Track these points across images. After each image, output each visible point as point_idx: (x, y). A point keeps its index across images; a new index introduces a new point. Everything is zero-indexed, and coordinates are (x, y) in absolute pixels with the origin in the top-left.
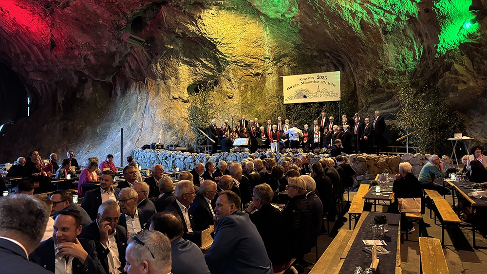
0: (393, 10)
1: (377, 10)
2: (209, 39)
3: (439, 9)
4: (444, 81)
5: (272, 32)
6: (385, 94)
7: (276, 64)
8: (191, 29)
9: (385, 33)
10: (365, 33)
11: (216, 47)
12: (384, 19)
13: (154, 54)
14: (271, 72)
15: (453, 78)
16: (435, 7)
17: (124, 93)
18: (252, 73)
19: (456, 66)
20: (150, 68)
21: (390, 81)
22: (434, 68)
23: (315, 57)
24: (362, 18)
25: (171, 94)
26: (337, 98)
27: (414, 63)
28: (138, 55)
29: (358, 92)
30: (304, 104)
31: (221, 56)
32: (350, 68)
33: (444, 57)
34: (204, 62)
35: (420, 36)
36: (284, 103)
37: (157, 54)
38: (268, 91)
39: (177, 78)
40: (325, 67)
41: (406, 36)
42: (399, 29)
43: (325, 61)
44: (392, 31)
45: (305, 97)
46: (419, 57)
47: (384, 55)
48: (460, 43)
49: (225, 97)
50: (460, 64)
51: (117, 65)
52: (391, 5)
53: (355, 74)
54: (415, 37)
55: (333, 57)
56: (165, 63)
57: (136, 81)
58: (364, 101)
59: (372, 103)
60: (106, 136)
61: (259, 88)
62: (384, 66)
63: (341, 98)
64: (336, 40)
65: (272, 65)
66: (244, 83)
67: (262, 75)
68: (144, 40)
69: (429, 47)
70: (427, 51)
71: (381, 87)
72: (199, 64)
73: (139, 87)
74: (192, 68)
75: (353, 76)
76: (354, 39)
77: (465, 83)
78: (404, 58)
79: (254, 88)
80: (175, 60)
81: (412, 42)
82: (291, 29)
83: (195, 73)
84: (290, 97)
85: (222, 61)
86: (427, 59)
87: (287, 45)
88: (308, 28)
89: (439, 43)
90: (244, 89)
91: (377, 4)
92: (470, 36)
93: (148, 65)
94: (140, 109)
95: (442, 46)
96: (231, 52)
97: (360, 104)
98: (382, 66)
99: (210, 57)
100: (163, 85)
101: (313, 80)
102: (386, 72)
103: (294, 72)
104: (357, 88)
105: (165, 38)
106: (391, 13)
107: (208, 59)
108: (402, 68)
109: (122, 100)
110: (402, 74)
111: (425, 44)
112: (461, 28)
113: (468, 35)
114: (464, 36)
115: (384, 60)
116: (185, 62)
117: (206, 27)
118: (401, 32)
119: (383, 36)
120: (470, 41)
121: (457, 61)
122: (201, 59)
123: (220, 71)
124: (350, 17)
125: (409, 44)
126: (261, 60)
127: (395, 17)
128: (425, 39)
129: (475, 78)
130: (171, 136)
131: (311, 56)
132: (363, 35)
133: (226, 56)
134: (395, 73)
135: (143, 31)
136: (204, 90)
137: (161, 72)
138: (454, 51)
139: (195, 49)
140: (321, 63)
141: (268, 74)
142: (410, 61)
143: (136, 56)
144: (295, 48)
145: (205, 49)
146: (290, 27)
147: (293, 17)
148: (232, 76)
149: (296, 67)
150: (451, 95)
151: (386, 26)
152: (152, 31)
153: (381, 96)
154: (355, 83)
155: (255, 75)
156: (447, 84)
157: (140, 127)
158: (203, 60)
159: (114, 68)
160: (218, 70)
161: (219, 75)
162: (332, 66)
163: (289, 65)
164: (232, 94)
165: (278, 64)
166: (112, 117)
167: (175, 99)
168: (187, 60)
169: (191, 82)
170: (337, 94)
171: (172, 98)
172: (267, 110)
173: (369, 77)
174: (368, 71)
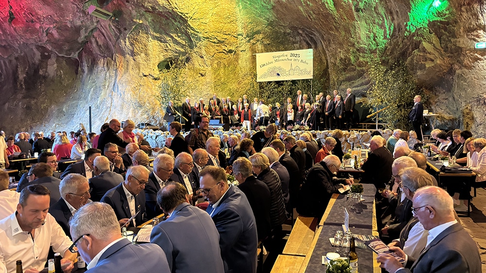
2: (180, 14)
4: (412, 59)
5: (245, 8)
6: (356, 72)
7: (249, 41)
8: (161, 3)
9: (357, 10)
10: (338, 11)
11: (187, 22)
13: (122, 30)
14: (244, 49)
15: (422, 56)
17: (91, 70)
18: (224, 50)
19: (425, 44)
20: (119, 44)
21: (361, 59)
22: (403, 46)
23: (288, 35)
25: (141, 71)
26: (310, 77)
27: (385, 41)
28: (105, 30)
29: (329, 70)
30: (277, 82)
31: (192, 32)
32: (322, 46)
33: (414, 36)
34: (175, 38)
35: (391, 13)
36: (258, 81)
37: (125, 29)
38: (241, 69)
39: (147, 54)
40: (297, 45)
41: (378, 14)
42: (371, 7)
43: (298, 38)
44: (364, 9)
45: (278, 75)
46: (389, 35)
47: (356, 33)
48: (429, 21)
49: (197, 74)
50: (429, 42)
51: (83, 40)
53: (327, 52)
54: (386, 14)
55: (306, 34)
56: (134, 39)
57: (104, 57)
58: (336, 79)
59: (343, 81)
60: (74, 115)
61: (232, 66)
62: (356, 43)
63: (313, 76)
64: (310, 17)
65: (245, 42)
66: (217, 60)
67: (235, 52)
68: (111, 14)
69: (399, 25)
70: (397, 29)
71: (353, 65)
72: (170, 40)
73: (107, 64)
74: (162, 44)
75: (325, 54)
76: (327, 16)
77: (432, 60)
78: (375, 36)
79: (227, 66)
80: (145, 35)
81: (383, 19)
82: (265, 4)
83: (165, 49)
84: (264, 75)
85: (193, 37)
86: (397, 37)
87: (260, 22)
88: (281, 4)
89: (409, 21)
90: (216, 66)
92: (439, 14)
93: (117, 40)
94: (108, 87)
95: (412, 24)
96: (203, 28)
97: (331, 82)
98: (354, 44)
99: (182, 33)
100: (132, 62)
101: (286, 58)
102: (358, 50)
103: (268, 49)
104: (329, 66)
105: (134, 13)
108: (373, 46)
109: (90, 77)
110: (373, 52)
111: (396, 22)
112: (431, 6)
113: (436, 13)
114: (433, 13)
115: (356, 37)
116: (155, 38)
118: (373, 9)
119: (355, 13)
120: (439, 19)
121: (425, 39)
122: (172, 35)
123: (191, 47)
125: (380, 22)
126: (234, 36)
128: (395, 17)
129: (442, 55)
130: (142, 115)
131: (284, 33)
132: (335, 12)
133: (198, 32)
134: (366, 50)
135: (110, 4)
136: (176, 67)
137: (130, 48)
138: (422, 29)
139: (165, 24)
140: (294, 40)
141: (241, 51)
142: (381, 39)
143: (103, 31)
144: (269, 25)
145: (176, 24)
146: (263, 3)
148: (204, 53)
149: (269, 44)
150: (419, 73)
151: (359, 3)
152: (120, 5)
153: (353, 74)
154: (327, 61)
155: (228, 52)
156: (415, 61)
157: (109, 105)
158: (174, 35)
159: (79, 43)
160: (189, 46)
161: (191, 51)
162: (304, 43)
163: (263, 42)
164: (204, 72)
165: (252, 41)
166: (79, 95)
167: (145, 76)
168: (158, 35)
169: (162, 58)
170: (310, 72)
171: (142, 76)
172: (240, 88)
173: (341, 55)
174: (340, 49)
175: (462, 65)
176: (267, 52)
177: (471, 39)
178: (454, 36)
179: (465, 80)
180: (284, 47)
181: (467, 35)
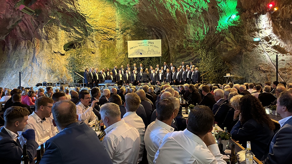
0: (195, 5)
1: (186, 5)
2: (81, 15)
3: (220, 7)
4: (220, 46)
5: (121, 13)
6: (186, 53)
7: (122, 33)
8: (69, 7)
9: (189, 18)
10: (178, 18)
11: (85, 20)
12: (189, 10)
13: (40, 22)
14: (119, 38)
15: (225, 44)
16: (217, 5)
17: (15, 48)
18: (107, 38)
19: (227, 38)
20: (37, 31)
21: (190, 46)
22: (214, 39)
23: (146, 31)
24: (177, 9)
25: (53, 49)
26: (160, 55)
27: (203, 36)
28: (28, 22)
29: (170, 52)
30: (140, 58)
31: (88, 26)
32: (166, 38)
33: (220, 33)
34: (76, 29)
35: (208, 21)
36: (129, 57)
37: (43, 22)
38: (117, 50)
39: (57, 39)
40: (151, 37)
41: (200, 21)
42: (197, 17)
43: (151, 33)
44: (193, 18)
45: (141, 54)
46: (206, 33)
47: (187, 31)
48: (229, 26)
49: (89, 52)
50: (229, 37)
51: (10, 28)
52: (194, 3)
53: (169, 41)
54: (205, 21)
55: (156, 31)
56: (48, 29)
57: (25, 40)
58: (174, 57)
59: (178, 58)
60: (3, 78)
61: (112, 48)
62: (187, 37)
63: (162, 55)
64: (160, 21)
65: (120, 34)
66: (103, 44)
67: (114, 39)
68: (34, 12)
69: (212, 27)
70: (211, 30)
71: (184, 49)
72: (73, 30)
73: (28, 44)
74: (67, 33)
75: (167, 43)
76: (171, 21)
77: (231, 47)
78: (198, 33)
79: (109, 48)
80: (56, 27)
81: (203, 24)
82: (133, 12)
83: (69, 36)
84: (132, 54)
85: (88, 29)
86: (210, 34)
87: (130, 22)
88: (143, 12)
89: (218, 25)
90: (102, 48)
91: (186, 2)
92: (234, 22)
93: (36, 29)
94: (29, 59)
95: (219, 27)
96: (95, 24)
97: (171, 59)
98: (186, 37)
99: (81, 26)
100: (46, 44)
101: (146, 44)
102: (188, 41)
103: (133, 38)
104: (170, 49)
105: (50, 12)
106: (193, 7)
107: (79, 27)
108: (197, 38)
109: (14, 53)
110: (197, 42)
111: (210, 26)
112: (230, 18)
113: (233, 22)
114: (231, 22)
115: (187, 33)
116: (63, 29)
117: (80, 6)
118: (198, 18)
119: (187, 20)
120: (234, 25)
121: (227, 35)
122: (75, 27)
123: (87, 36)
124: (170, 8)
125: (201, 25)
126: (114, 30)
127: (195, 9)
128: (210, 23)
129: (236, 44)
130: (54, 78)
131: (143, 30)
132: (176, 19)
133: (92, 26)
134: (193, 41)
135: (33, 5)
137: (45, 34)
138: (225, 30)
139: (71, 20)
140: (149, 34)
141: (118, 39)
142: (201, 35)
143: (26, 22)
144: (134, 24)
145: (78, 20)
146: (132, 11)
147: (135, 5)
148: (94, 39)
149: (134, 36)
150: (224, 54)
151: (190, 14)
152: (41, 6)
153: (184, 54)
154: (168, 47)
155: (109, 39)
156: (222, 47)
157: (30, 72)
158: (76, 28)
159: (7, 30)
160: (85, 34)
161: (86, 38)
162: (155, 36)
163: (130, 34)
164: (94, 51)
165: (124, 33)
166: (6, 65)
167: (55, 53)
168: (65, 27)
169: (67, 42)
170: (160, 53)
171: (53, 53)
172: (117, 62)
173: (178, 43)
174: (177, 39)
175: (247, 50)
176: (133, 40)
177: (251, 36)
178: (242, 34)
179: (249, 58)
180: (142, 38)
181: (249, 34)
